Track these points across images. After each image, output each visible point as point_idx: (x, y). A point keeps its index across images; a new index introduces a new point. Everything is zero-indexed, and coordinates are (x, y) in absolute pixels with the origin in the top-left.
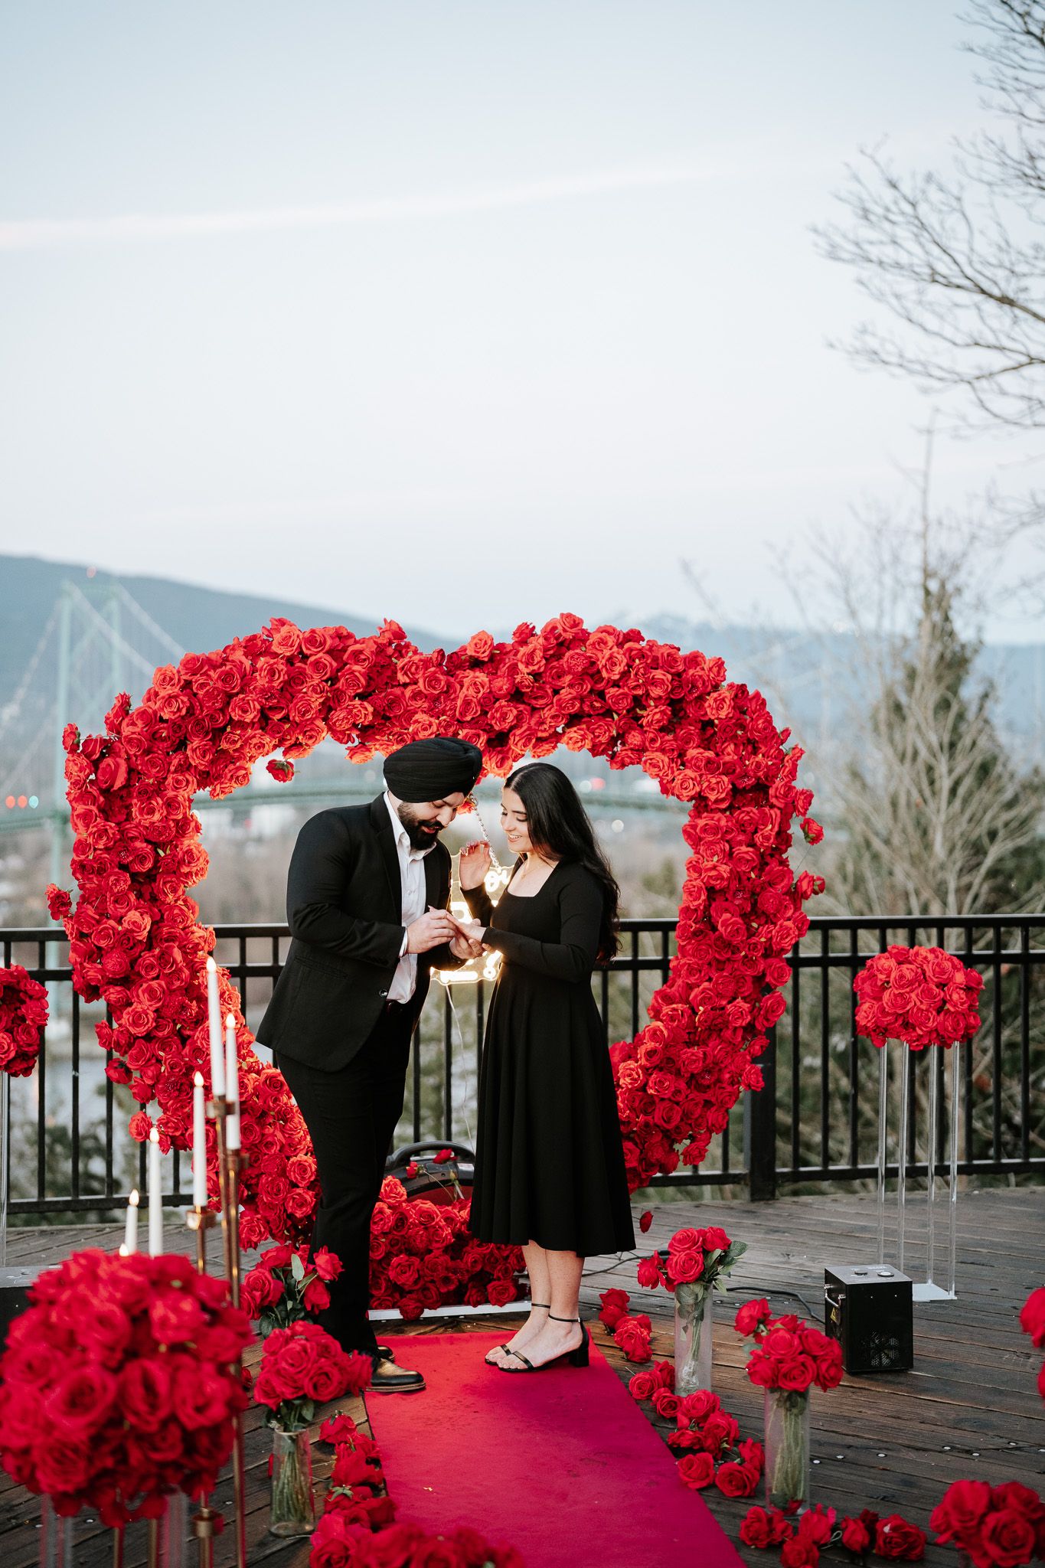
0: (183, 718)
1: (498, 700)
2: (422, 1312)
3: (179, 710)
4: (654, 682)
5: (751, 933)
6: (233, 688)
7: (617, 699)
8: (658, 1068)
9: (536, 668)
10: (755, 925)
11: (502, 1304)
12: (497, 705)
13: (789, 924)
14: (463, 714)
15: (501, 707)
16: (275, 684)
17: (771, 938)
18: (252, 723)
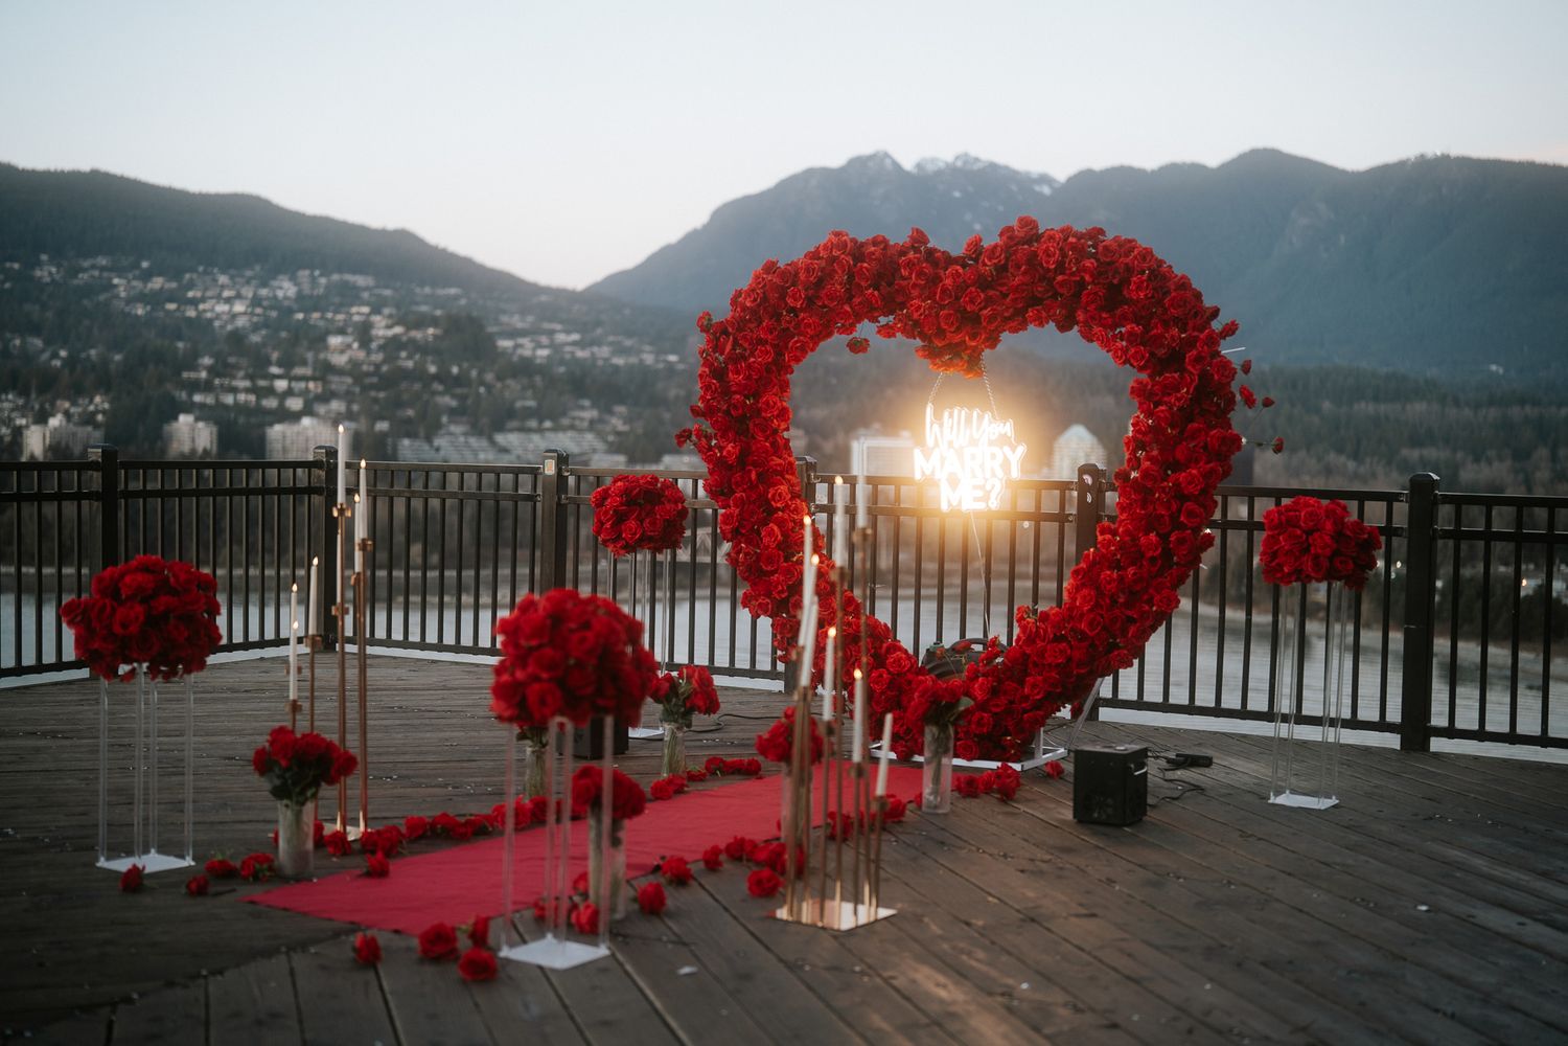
0: (759, 305)
1: (968, 287)
2: (912, 756)
3: (755, 300)
4: (1085, 269)
5: (1166, 478)
6: (787, 282)
7: (1062, 284)
8: (1083, 585)
9: (996, 261)
10: (1169, 472)
11: (970, 759)
12: (969, 290)
13: (1194, 472)
14: (942, 299)
15: (971, 292)
16: (811, 279)
17: (1180, 484)
18: (801, 310)
